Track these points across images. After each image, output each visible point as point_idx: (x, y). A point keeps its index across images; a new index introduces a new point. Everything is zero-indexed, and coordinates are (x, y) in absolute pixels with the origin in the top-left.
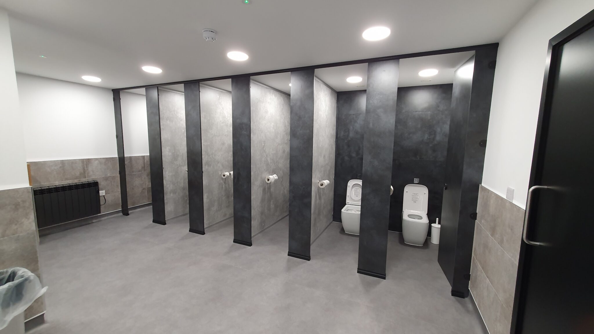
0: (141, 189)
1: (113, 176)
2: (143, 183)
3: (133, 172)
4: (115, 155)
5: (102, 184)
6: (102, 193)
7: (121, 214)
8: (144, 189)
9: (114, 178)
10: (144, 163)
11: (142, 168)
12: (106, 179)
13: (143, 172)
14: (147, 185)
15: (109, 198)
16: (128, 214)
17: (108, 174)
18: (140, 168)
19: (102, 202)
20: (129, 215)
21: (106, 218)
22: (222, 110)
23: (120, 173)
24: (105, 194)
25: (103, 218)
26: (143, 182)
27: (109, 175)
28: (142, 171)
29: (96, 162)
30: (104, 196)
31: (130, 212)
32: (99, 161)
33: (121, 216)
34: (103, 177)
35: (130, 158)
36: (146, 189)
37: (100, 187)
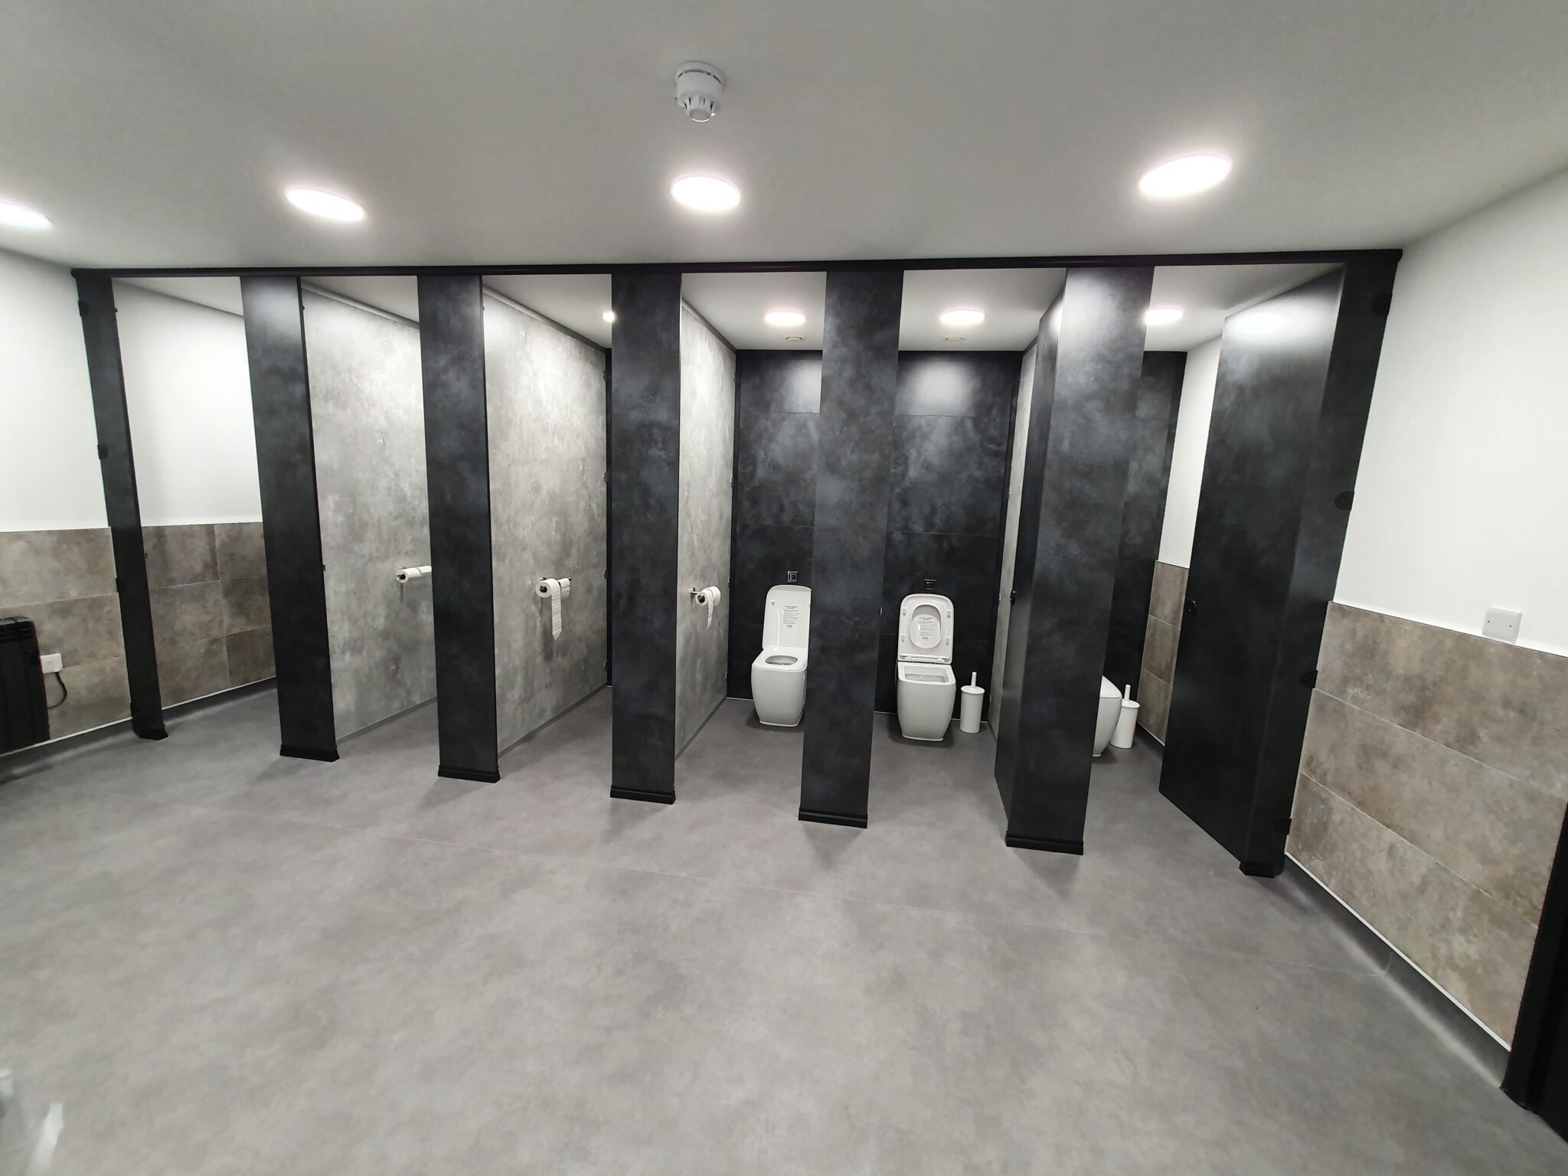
0: (201, 644)
1: (94, 600)
2: (211, 621)
3: (171, 581)
4: (98, 520)
5: (47, 629)
6: (51, 662)
7: (131, 735)
8: (215, 641)
9: (95, 605)
10: (212, 550)
11: (206, 567)
12: (63, 610)
13: (209, 581)
14: (225, 627)
15: (79, 679)
16: (161, 734)
17: (72, 592)
18: (198, 568)
19: (51, 699)
20: (165, 735)
21: (69, 754)
22: (532, 378)
23: (120, 585)
24: (64, 667)
25: (58, 758)
26: (209, 618)
27: (74, 594)
28: (207, 579)
29: (19, 546)
30: (57, 674)
31: (168, 723)
32: (28, 542)
33: (132, 743)
34: (51, 605)
35: (160, 532)
36: (224, 640)
37: (42, 640)
